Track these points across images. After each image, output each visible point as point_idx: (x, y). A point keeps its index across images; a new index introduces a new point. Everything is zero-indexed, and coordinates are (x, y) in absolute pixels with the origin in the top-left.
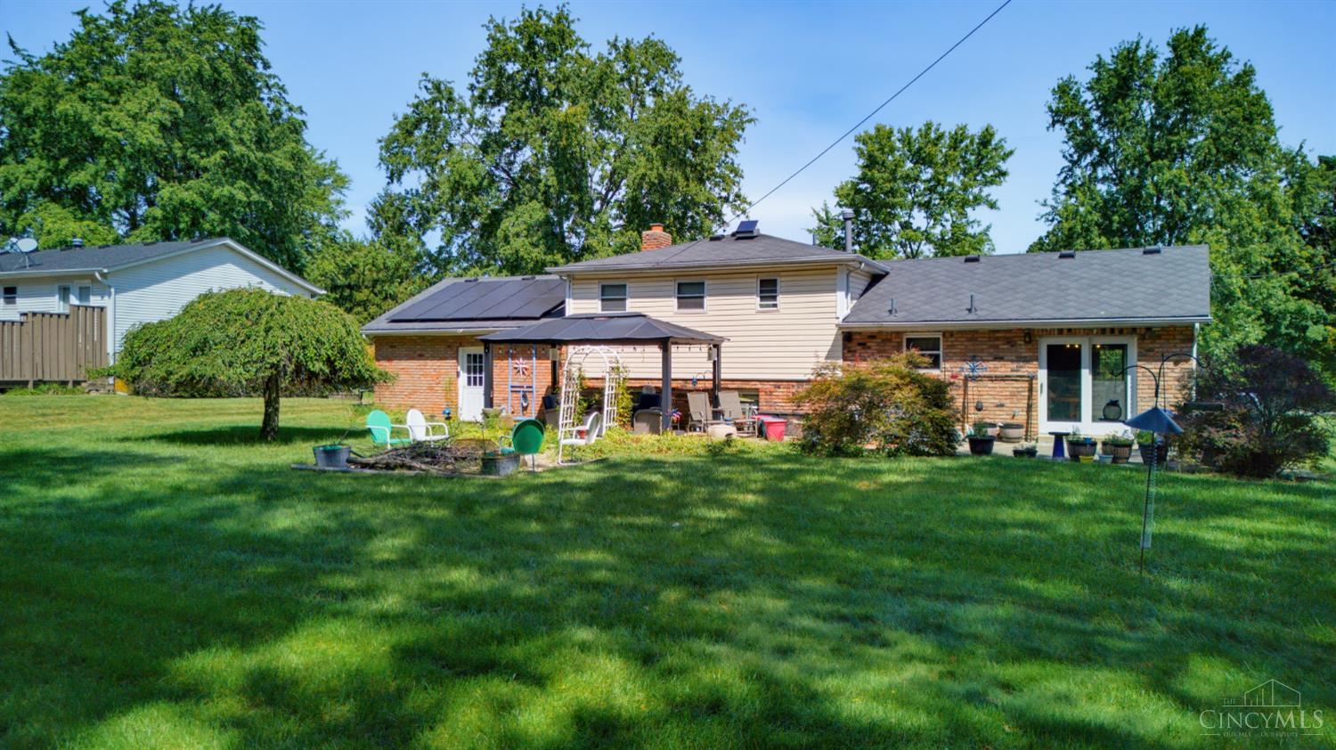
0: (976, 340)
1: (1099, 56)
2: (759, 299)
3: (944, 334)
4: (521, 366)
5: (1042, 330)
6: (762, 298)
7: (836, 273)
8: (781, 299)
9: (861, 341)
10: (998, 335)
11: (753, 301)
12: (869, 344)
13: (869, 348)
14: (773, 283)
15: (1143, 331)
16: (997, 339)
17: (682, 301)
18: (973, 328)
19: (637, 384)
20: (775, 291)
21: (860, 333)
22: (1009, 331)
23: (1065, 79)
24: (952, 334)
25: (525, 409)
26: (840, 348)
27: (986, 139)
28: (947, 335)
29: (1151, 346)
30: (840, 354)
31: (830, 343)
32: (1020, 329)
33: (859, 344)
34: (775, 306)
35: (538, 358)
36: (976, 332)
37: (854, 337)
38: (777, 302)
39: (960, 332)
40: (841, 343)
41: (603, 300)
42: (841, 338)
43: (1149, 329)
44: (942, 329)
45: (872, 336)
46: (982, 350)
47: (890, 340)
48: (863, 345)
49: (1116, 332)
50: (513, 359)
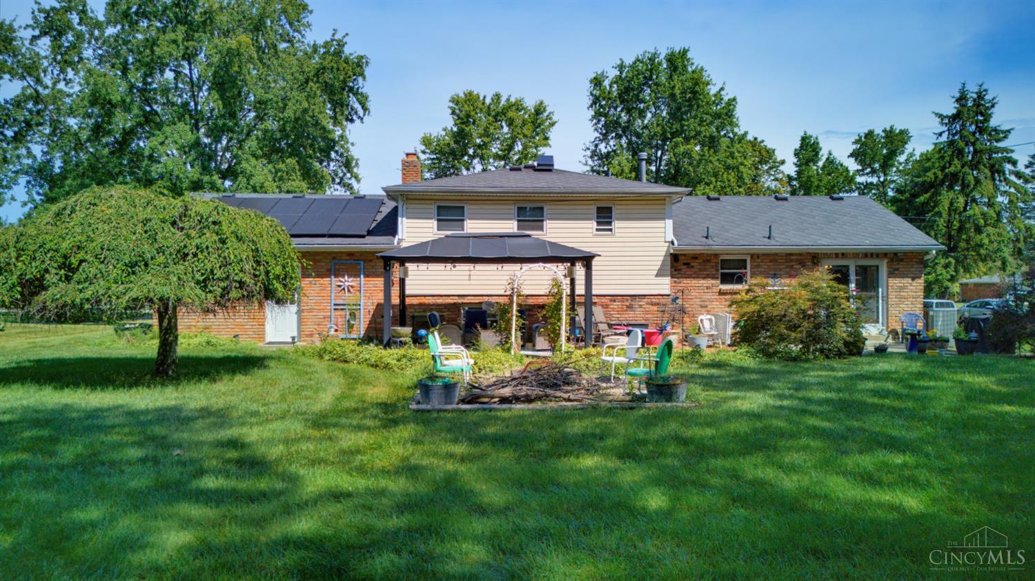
0: (776, 261)
1: (621, 59)
2: (595, 224)
3: (752, 256)
4: (347, 284)
5: (824, 254)
6: (599, 223)
7: (665, 204)
8: (617, 224)
9: (685, 262)
10: (792, 257)
11: (590, 226)
12: (692, 264)
13: (693, 267)
14: (609, 210)
15: (892, 256)
16: (792, 261)
17: (521, 223)
18: (774, 252)
19: (476, 300)
20: (611, 217)
21: (684, 255)
22: (800, 254)
23: (599, 73)
24: (758, 256)
25: (351, 327)
26: (669, 268)
27: (539, 110)
28: (755, 257)
29: (897, 267)
30: (669, 272)
31: (660, 263)
32: (808, 253)
33: (684, 264)
34: (611, 230)
35: (366, 276)
36: (776, 254)
37: (681, 258)
38: (612, 227)
39: (764, 255)
40: (669, 263)
41: (438, 220)
42: (669, 259)
43: (895, 254)
44: (751, 252)
45: (695, 257)
46: (781, 270)
47: (709, 261)
48: (687, 264)
49: (875, 256)
50: (336, 276)
